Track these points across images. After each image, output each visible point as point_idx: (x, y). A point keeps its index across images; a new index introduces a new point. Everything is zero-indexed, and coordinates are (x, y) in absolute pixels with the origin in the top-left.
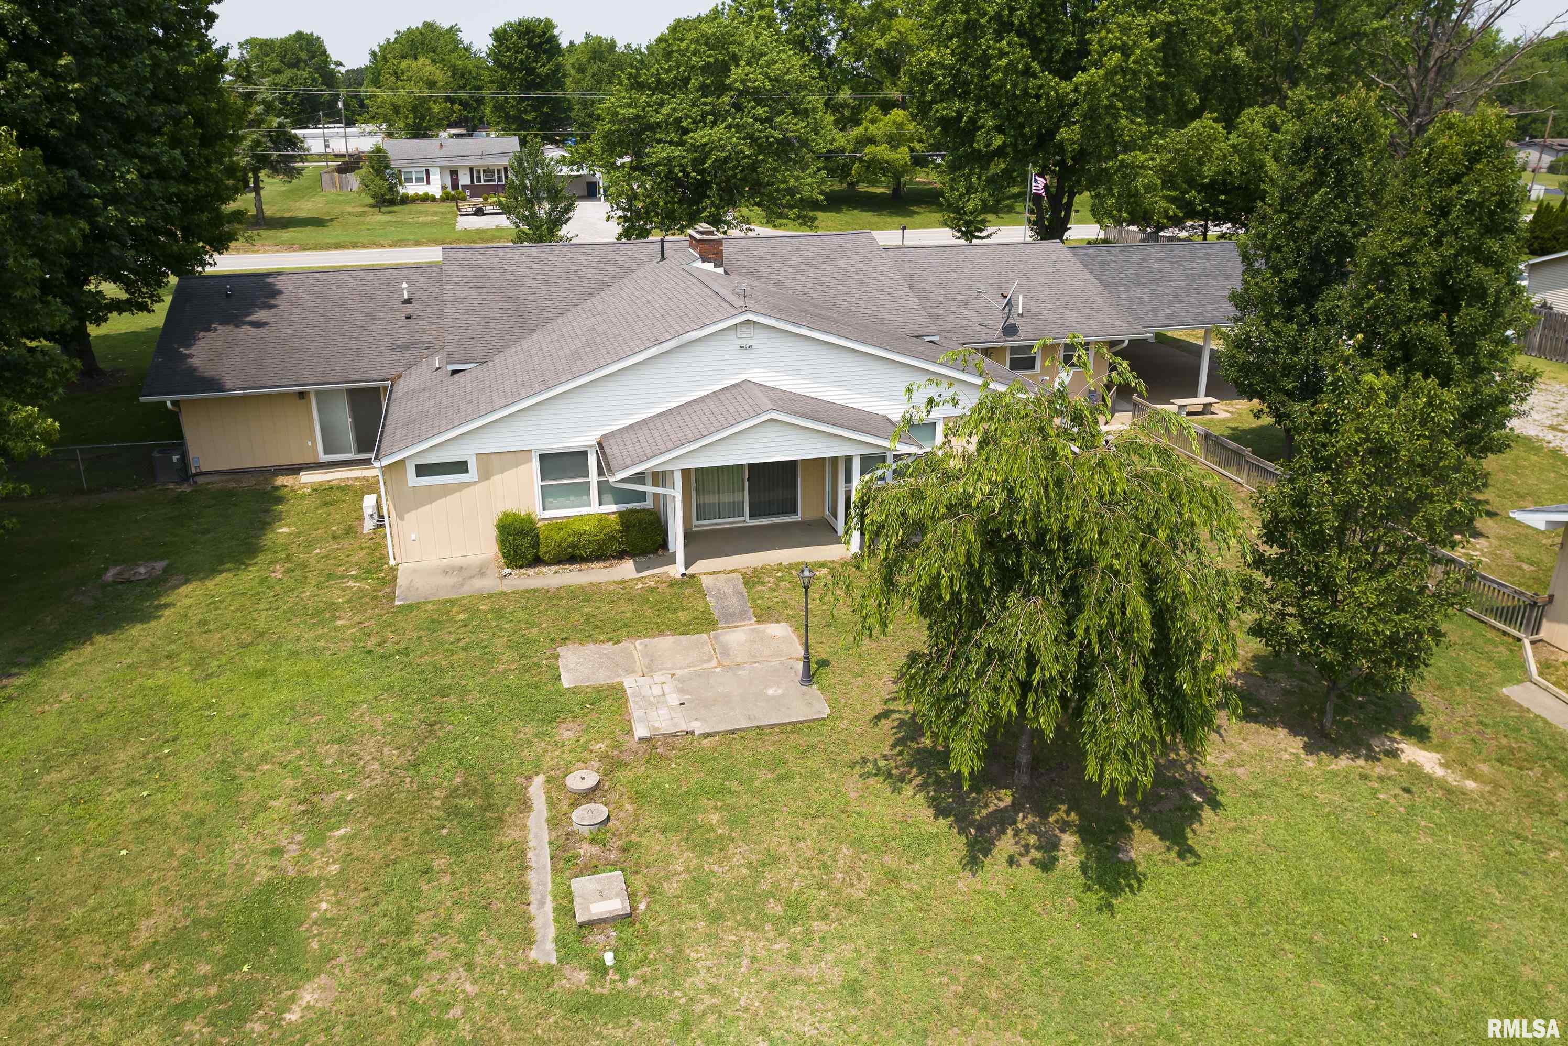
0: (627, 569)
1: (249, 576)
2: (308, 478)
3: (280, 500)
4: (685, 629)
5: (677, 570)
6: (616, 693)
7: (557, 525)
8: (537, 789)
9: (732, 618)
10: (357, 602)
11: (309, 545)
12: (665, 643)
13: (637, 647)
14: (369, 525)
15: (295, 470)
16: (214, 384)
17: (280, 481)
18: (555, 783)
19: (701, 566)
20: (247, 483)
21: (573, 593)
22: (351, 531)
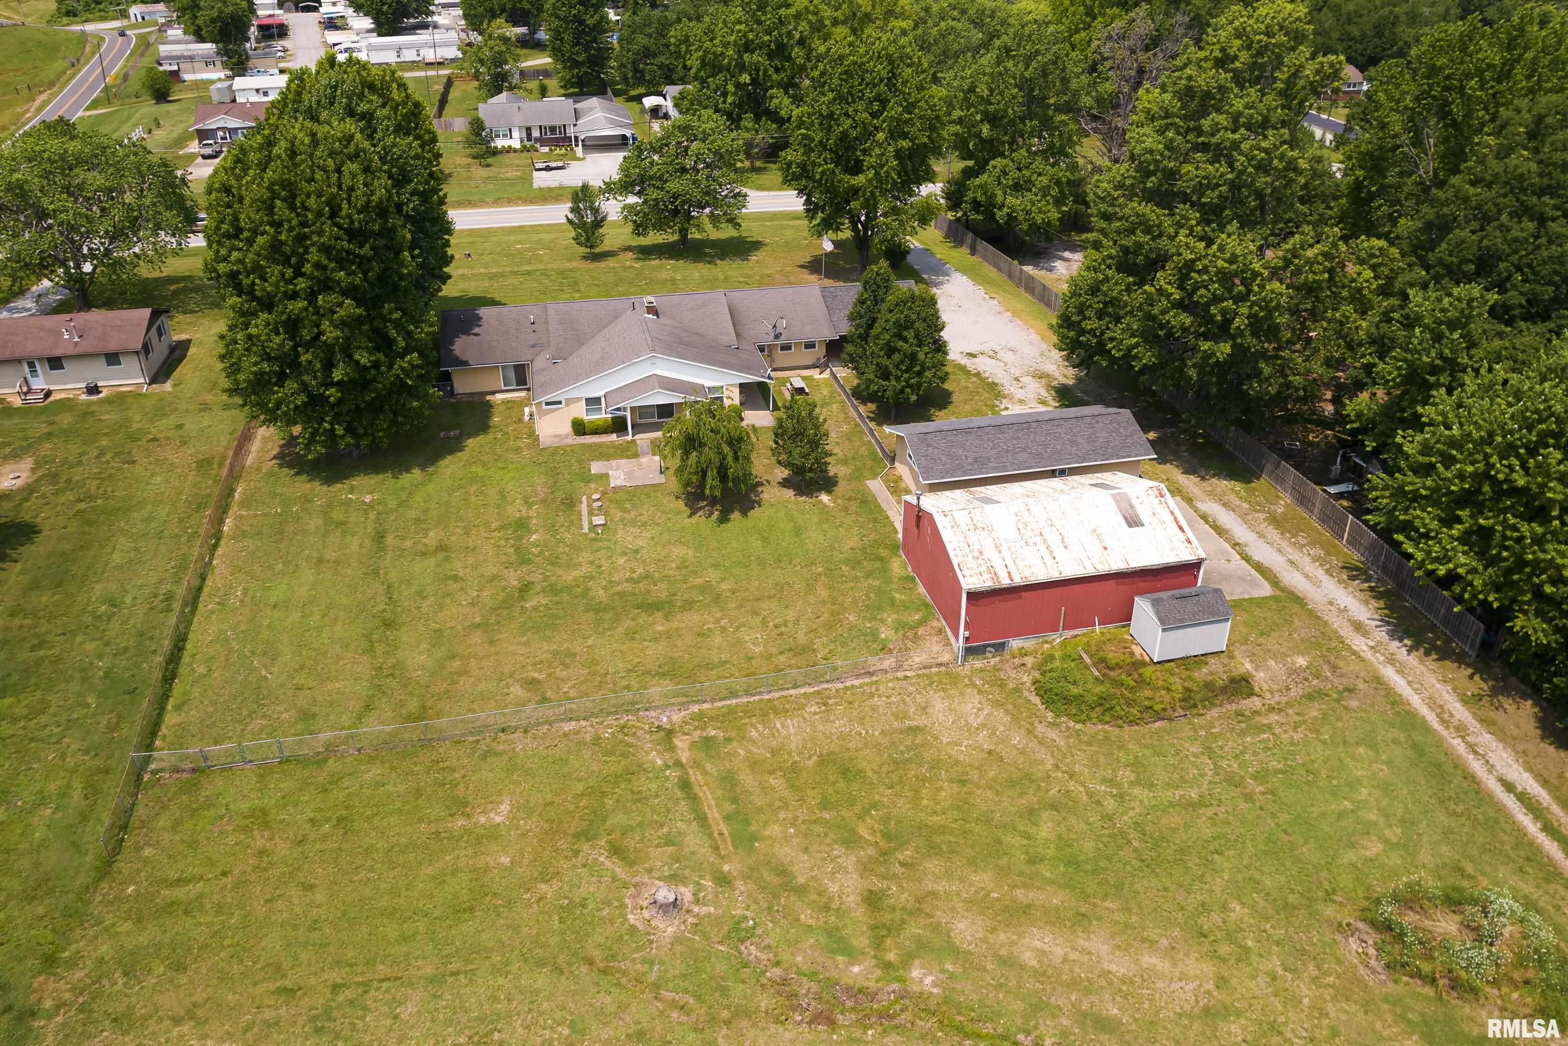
0: (613, 437)
1: (490, 436)
2: (499, 396)
3: (491, 406)
4: (629, 457)
5: (629, 438)
6: (607, 475)
7: (591, 422)
8: (584, 498)
9: (644, 454)
10: (528, 446)
11: (507, 425)
12: (623, 461)
13: (614, 463)
14: (526, 418)
15: (493, 393)
16: (465, 363)
17: (488, 398)
18: (589, 497)
19: (638, 437)
20: (476, 398)
21: (596, 444)
22: (520, 420)
